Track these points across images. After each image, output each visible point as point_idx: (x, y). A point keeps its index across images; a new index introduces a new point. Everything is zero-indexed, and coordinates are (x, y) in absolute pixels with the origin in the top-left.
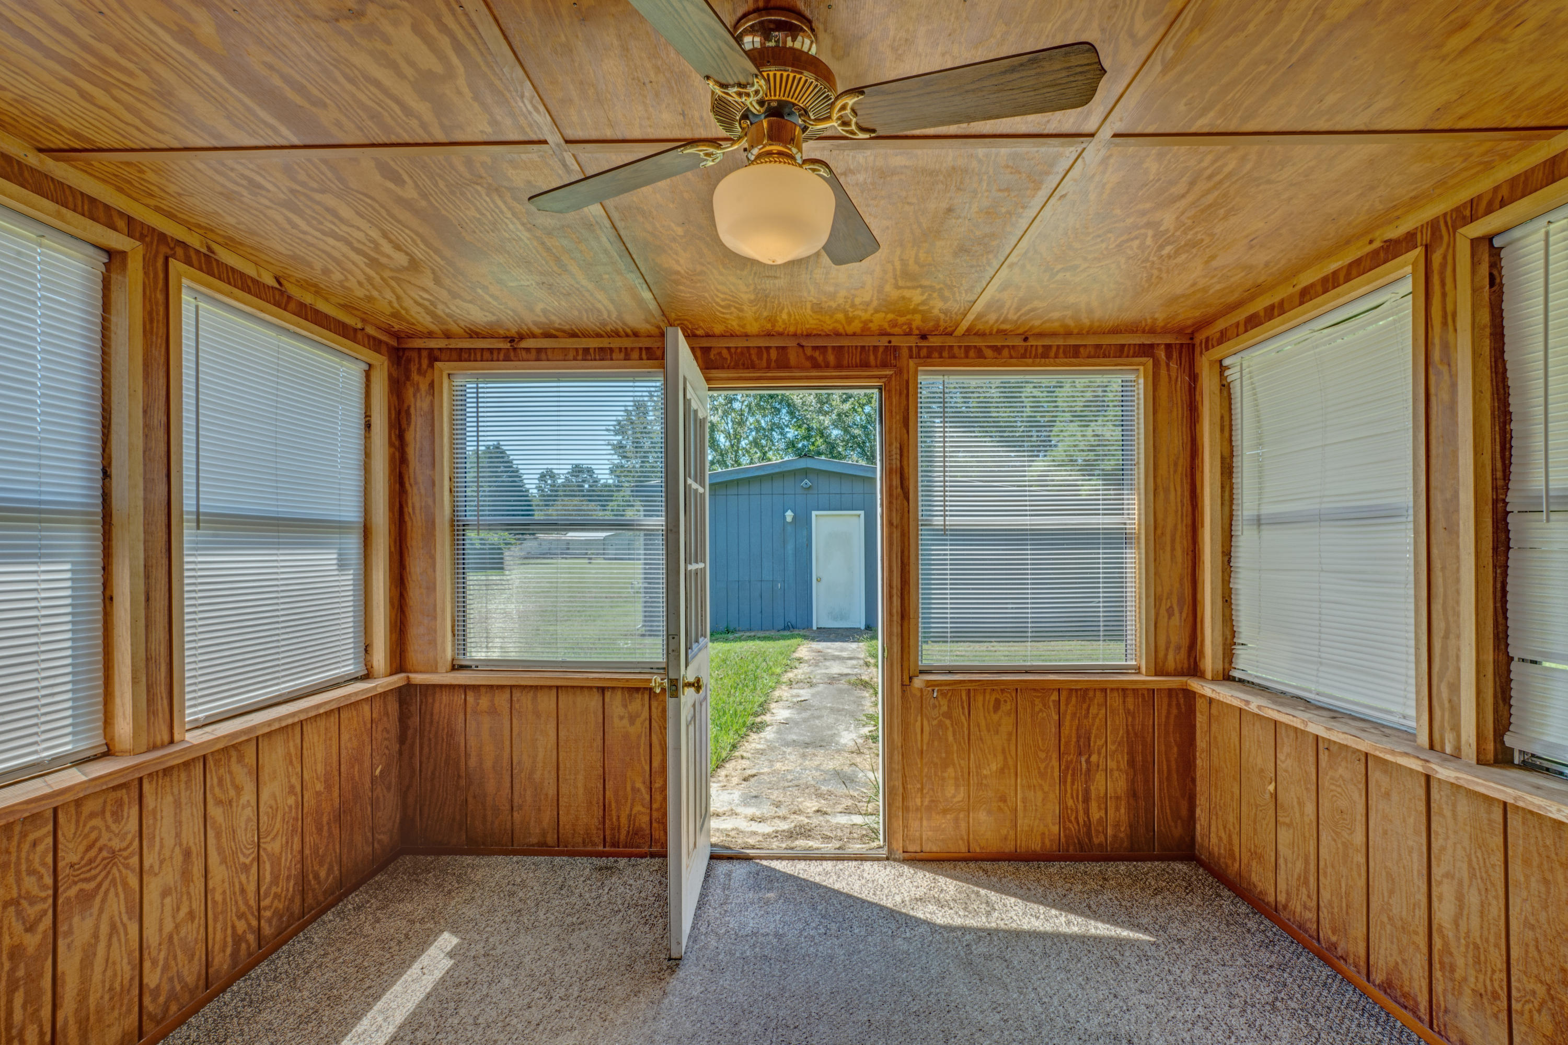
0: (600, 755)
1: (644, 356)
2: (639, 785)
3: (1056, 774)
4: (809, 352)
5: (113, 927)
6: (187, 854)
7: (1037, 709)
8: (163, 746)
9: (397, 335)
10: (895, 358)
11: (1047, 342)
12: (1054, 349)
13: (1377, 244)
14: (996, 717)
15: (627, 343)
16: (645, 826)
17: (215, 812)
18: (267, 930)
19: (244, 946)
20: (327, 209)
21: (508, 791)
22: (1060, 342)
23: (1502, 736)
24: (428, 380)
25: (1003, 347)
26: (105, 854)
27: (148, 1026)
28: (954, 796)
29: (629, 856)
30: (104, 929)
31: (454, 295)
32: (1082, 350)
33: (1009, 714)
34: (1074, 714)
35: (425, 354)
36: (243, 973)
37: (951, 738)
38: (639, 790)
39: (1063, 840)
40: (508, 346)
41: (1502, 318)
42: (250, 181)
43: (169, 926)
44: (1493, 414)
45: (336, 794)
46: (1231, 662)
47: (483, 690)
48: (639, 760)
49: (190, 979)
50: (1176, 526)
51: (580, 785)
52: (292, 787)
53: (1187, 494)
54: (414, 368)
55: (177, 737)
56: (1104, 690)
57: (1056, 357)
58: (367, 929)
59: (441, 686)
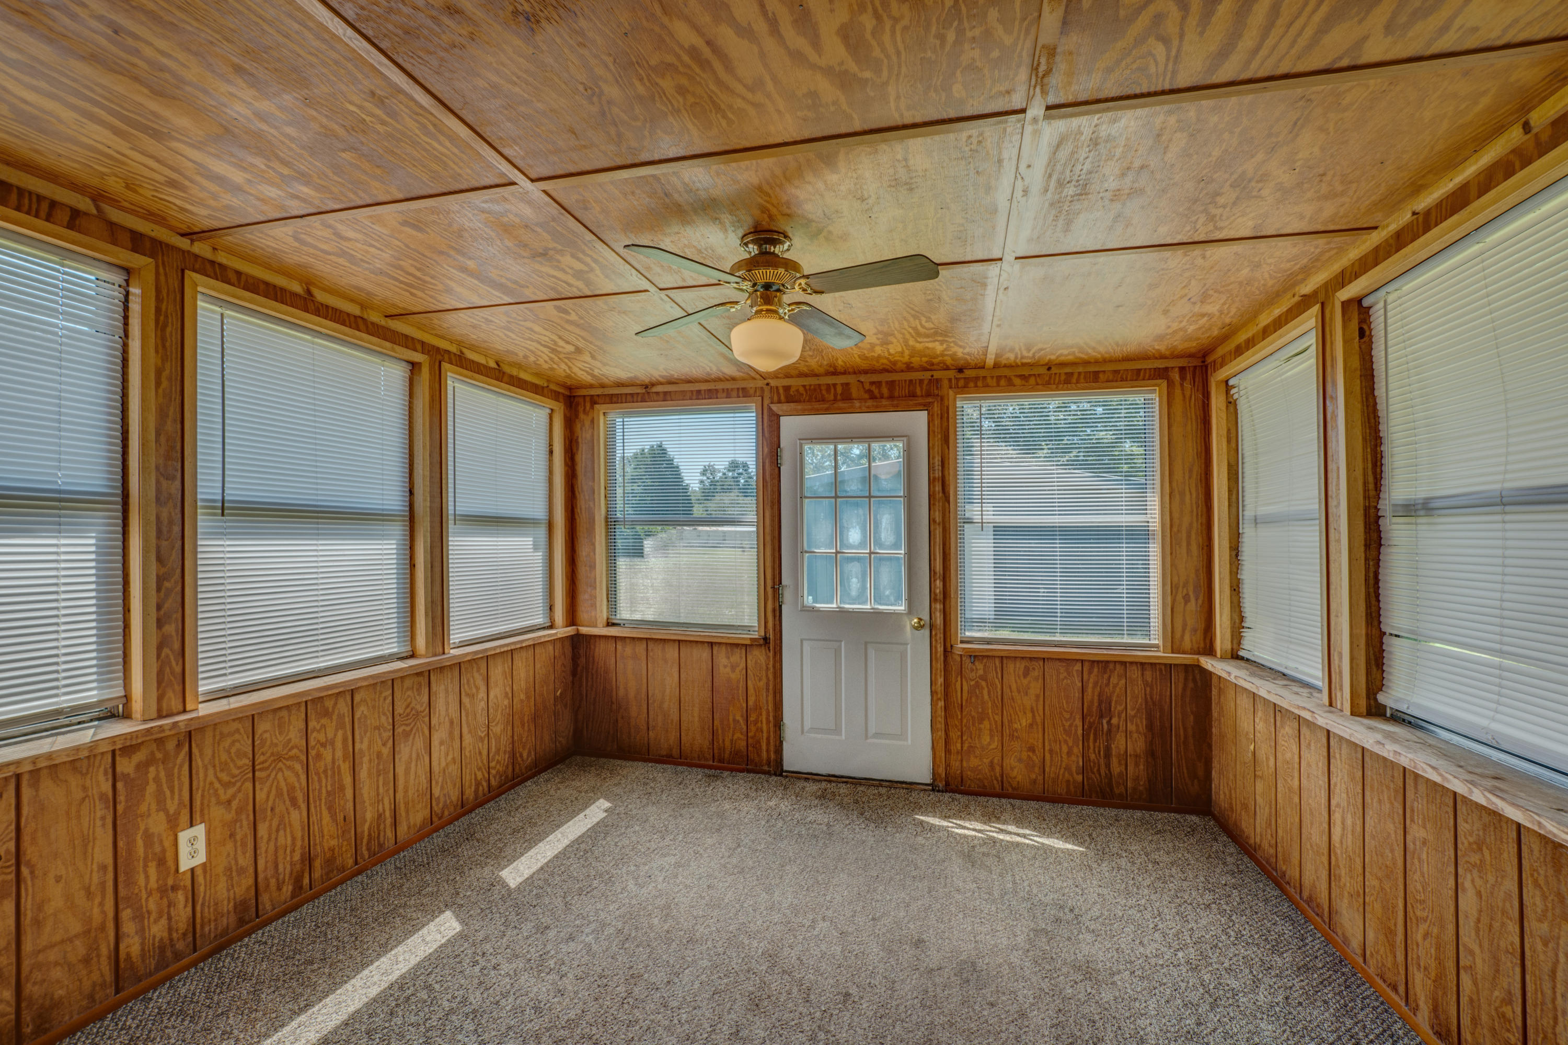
0: (710, 693)
1: (741, 394)
2: (738, 718)
3: (1080, 732)
4: (867, 386)
5: (418, 755)
6: (452, 723)
7: (1062, 676)
8: (439, 655)
9: (570, 388)
10: (937, 388)
11: (1068, 370)
12: (1076, 376)
13: (1297, 299)
14: (1025, 682)
15: (728, 385)
16: (744, 749)
17: (466, 700)
18: (494, 783)
19: (481, 788)
20: (527, 328)
21: (645, 715)
22: (1081, 369)
23: (1375, 694)
24: (590, 418)
25: (1030, 375)
26: (413, 712)
27: (435, 819)
28: (989, 744)
29: (732, 770)
30: (414, 756)
31: (605, 364)
32: (1101, 375)
33: (1037, 679)
34: (1096, 684)
35: (588, 399)
36: (481, 805)
37: (986, 697)
38: (738, 721)
39: (1086, 787)
40: (644, 391)
41: (1372, 362)
42: (486, 319)
43: (443, 764)
44: (1364, 439)
45: (532, 703)
46: (1239, 643)
47: (628, 641)
48: (738, 699)
49: (454, 799)
50: (1191, 524)
51: (696, 714)
52: (506, 693)
53: (1202, 496)
54: (581, 409)
55: (446, 651)
56: (1124, 663)
57: (1077, 382)
58: (552, 792)
59: (600, 637)
